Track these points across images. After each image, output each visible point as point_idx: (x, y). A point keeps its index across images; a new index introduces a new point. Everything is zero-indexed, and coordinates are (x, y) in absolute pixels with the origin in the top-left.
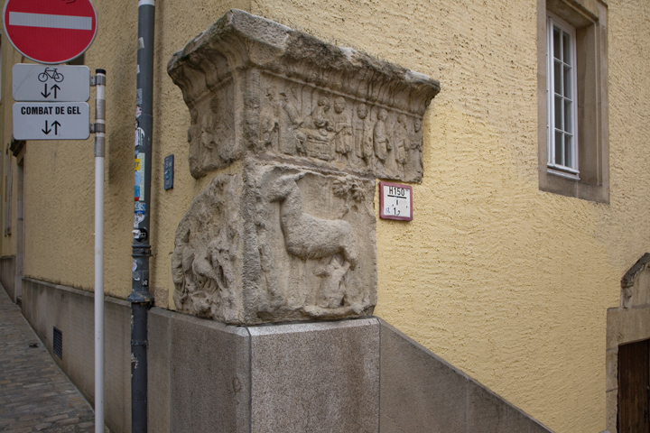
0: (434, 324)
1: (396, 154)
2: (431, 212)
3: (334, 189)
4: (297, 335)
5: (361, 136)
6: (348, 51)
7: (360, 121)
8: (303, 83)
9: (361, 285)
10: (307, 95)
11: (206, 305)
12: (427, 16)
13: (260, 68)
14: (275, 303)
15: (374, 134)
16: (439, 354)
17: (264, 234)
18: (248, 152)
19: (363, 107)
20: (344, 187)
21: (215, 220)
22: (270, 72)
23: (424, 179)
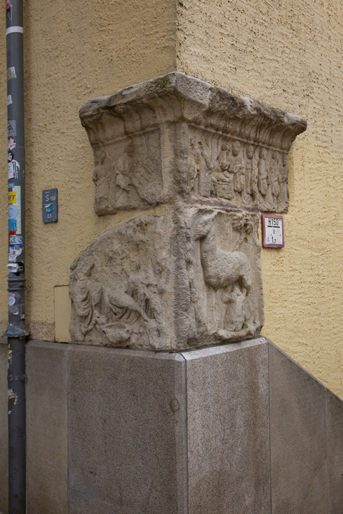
0: (300, 340)
1: (272, 189)
2: (294, 237)
3: (233, 224)
4: (215, 357)
5: (250, 175)
6: (246, 99)
7: (249, 161)
8: (214, 131)
9: (252, 309)
10: (215, 141)
11: (126, 336)
12: (290, 57)
13: (189, 122)
14: (201, 329)
15: (259, 172)
16: (304, 367)
17: (192, 269)
18: (178, 196)
19: (252, 148)
20: (241, 222)
21: (131, 256)
22: (194, 125)
23: (289, 209)
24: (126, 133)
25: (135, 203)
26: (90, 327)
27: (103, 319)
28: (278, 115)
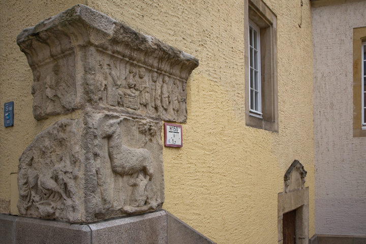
0: (194, 211)
1: (173, 105)
2: (191, 141)
3: (139, 128)
4: (120, 226)
5: (154, 94)
6: (149, 38)
7: (154, 83)
8: (121, 57)
9: (155, 190)
10: (123, 66)
11: (51, 211)
12: (189, 16)
13: (96, 46)
14: (107, 206)
15: (162, 92)
16: (197, 230)
17: (99, 160)
18: (88, 104)
19: (155, 74)
20: (146, 127)
21: (57, 150)
22: (101, 50)
23: (187, 121)
24: (52, 56)
25: (59, 110)
26: (30, 204)
27: (37, 198)
28: (176, 52)
